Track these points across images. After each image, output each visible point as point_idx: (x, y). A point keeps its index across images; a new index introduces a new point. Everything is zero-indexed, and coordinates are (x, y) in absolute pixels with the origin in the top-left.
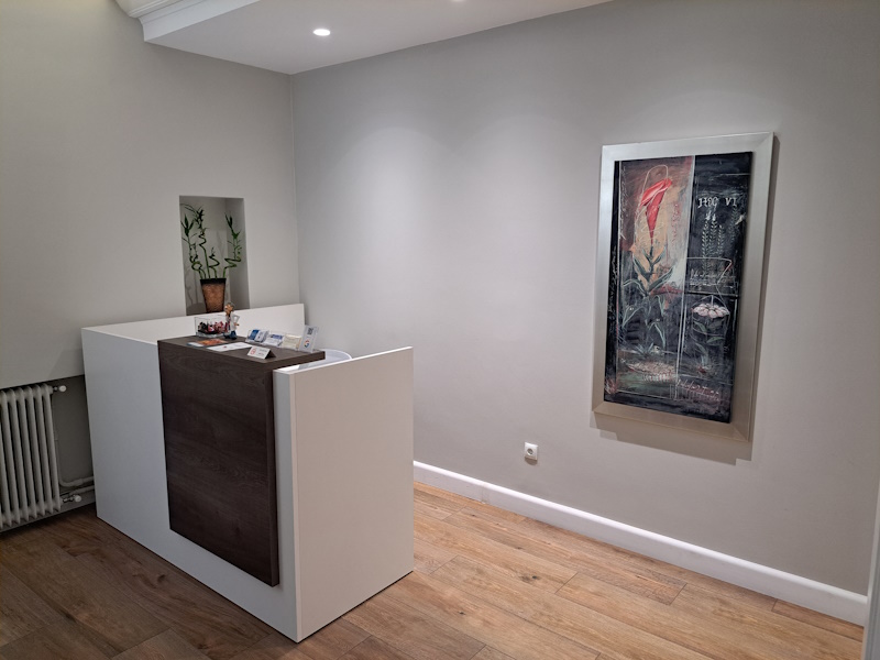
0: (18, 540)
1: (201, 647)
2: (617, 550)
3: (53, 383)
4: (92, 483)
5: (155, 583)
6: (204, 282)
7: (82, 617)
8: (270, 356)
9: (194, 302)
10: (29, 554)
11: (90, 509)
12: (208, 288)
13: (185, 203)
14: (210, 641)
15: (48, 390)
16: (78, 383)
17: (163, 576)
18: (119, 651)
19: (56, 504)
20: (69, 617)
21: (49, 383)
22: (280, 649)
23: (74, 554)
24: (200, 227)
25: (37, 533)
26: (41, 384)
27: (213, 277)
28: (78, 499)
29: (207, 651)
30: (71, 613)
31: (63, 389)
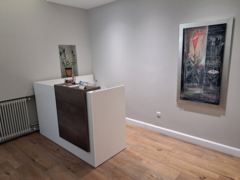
0: (20, 139)
1: (69, 169)
2: (184, 142)
3: (27, 97)
4: (38, 124)
5: (56, 151)
6: (66, 69)
7: (37, 160)
8: (85, 88)
9: (64, 75)
10: (23, 143)
11: (38, 131)
12: (67, 71)
13: (60, 47)
14: (72, 167)
15: (25, 99)
16: (33, 97)
17: (58, 149)
18: (47, 170)
19: (29, 130)
20: (34, 160)
22: (91, 170)
24: (64, 54)
25: (24, 138)
27: (68, 67)
28: (35, 128)
29: (71, 170)
31: (29, 99)
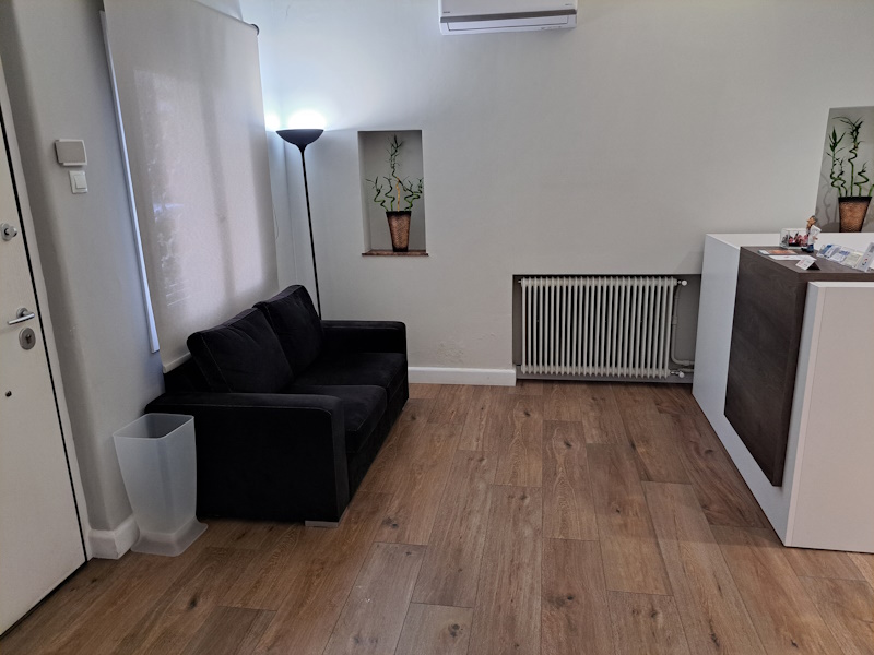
0: (633, 389)
1: (704, 507)
3: (679, 277)
4: (692, 367)
5: (703, 452)
6: (842, 200)
7: (641, 450)
8: (814, 267)
9: (832, 221)
10: (635, 401)
11: (688, 387)
12: (846, 207)
14: (715, 507)
15: (673, 282)
17: (711, 451)
18: (649, 479)
19: (664, 373)
20: (633, 446)
21: (675, 276)
23: (660, 412)
24: (855, 139)
25: (646, 389)
26: (669, 276)
27: (856, 194)
28: (681, 375)
29: (707, 511)
30: (636, 444)
31: (684, 283)
